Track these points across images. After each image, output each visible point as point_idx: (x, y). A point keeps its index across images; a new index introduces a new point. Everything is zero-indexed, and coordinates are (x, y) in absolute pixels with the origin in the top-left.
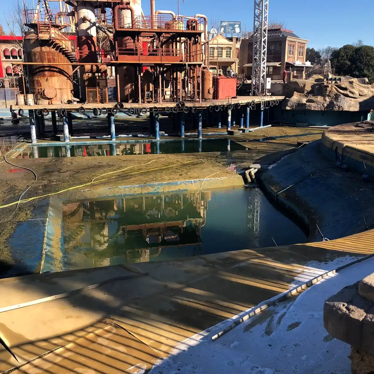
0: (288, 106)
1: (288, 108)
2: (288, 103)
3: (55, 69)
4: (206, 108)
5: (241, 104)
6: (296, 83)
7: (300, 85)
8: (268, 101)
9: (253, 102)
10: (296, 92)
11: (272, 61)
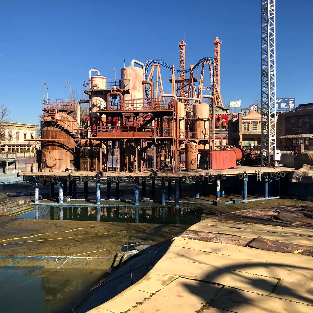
0: (294, 179)
1: (294, 181)
2: (294, 175)
3: (56, 144)
4: (179, 178)
5: (227, 176)
6: (306, 155)
7: (310, 157)
8: (268, 173)
9: (245, 173)
10: (306, 164)
11: (307, 132)
